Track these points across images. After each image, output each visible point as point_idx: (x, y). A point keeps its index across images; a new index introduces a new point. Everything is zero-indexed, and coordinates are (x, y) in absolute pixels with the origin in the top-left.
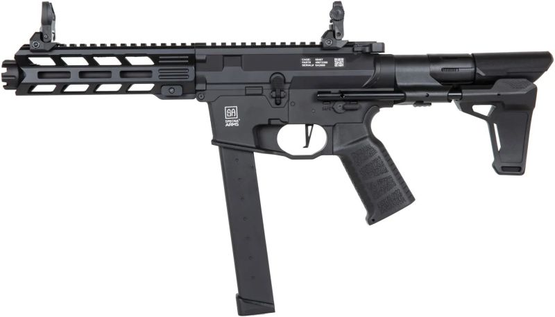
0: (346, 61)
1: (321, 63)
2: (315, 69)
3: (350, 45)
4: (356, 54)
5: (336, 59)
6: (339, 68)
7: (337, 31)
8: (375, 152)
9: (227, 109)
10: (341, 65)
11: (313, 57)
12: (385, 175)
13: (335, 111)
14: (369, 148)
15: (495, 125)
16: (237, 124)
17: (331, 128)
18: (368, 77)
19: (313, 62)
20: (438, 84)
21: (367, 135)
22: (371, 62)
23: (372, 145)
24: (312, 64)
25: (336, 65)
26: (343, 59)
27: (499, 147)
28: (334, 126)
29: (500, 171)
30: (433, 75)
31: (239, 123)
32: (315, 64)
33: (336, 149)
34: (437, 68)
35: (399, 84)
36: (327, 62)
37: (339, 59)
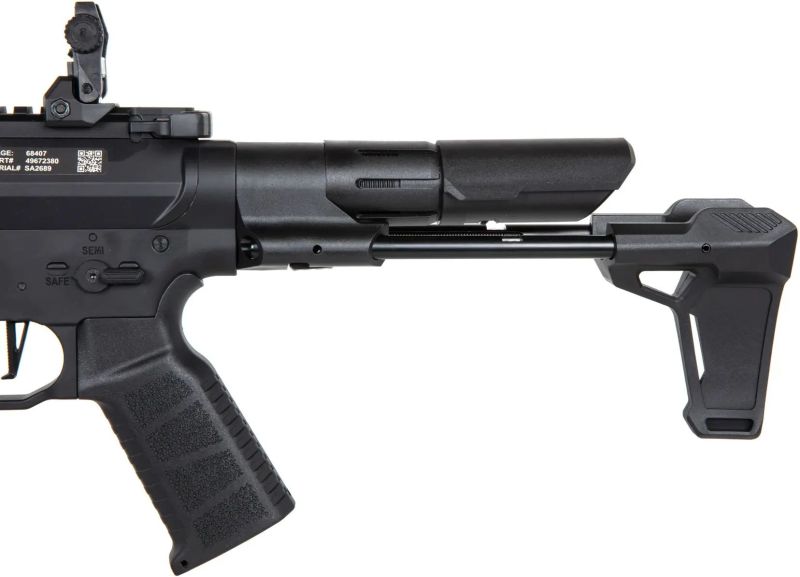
0: (107, 160)
1: (39, 161)
2: (22, 176)
3: (118, 114)
4: (136, 139)
5: (81, 153)
6: (87, 176)
7: (83, 80)
8: (188, 390)
10: (95, 168)
11: (19, 145)
12: (212, 450)
13: (79, 286)
14: (171, 380)
15: (692, 318)
17: (73, 329)
18: (166, 200)
19: (20, 159)
20: (348, 220)
21: (168, 347)
22: (176, 161)
23: (181, 372)
24: (15, 164)
25: (80, 169)
26: (99, 153)
27: (701, 370)
28: (81, 322)
29: (703, 428)
30: (336, 196)
32: (23, 164)
33: (85, 384)
34: (344, 178)
35: (247, 219)
36: (56, 161)
37: (90, 153)
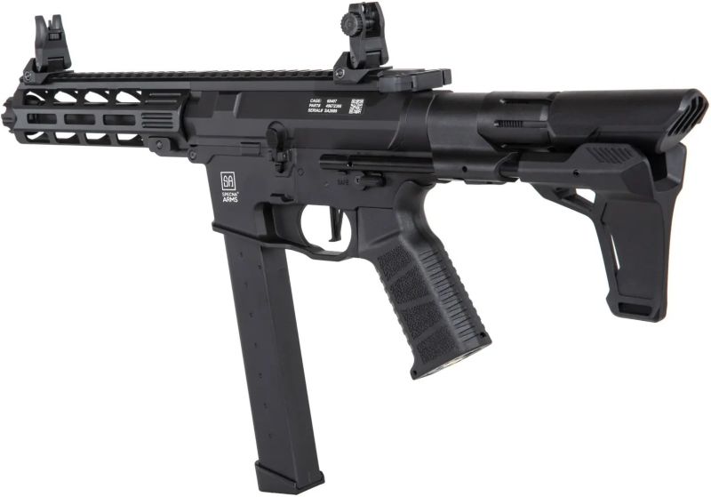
0: (366, 105)
1: (333, 106)
5: (353, 101)
6: (355, 116)
7: (351, 55)
9: (223, 175)
10: (359, 111)
11: (324, 95)
16: (235, 200)
17: (355, 213)
18: (393, 132)
19: (323, 105)
20: (491, 148)
21: (401, 229)
22: (400, 106)
24: (320, 108)
25: (351, 112)
26: (362, 101)
28: (357, 209)
29: (617, 310)
33: (361, 249)
34: (488, 120)
35: (434, 145)
36: (339, 106)
37: (358, 101)
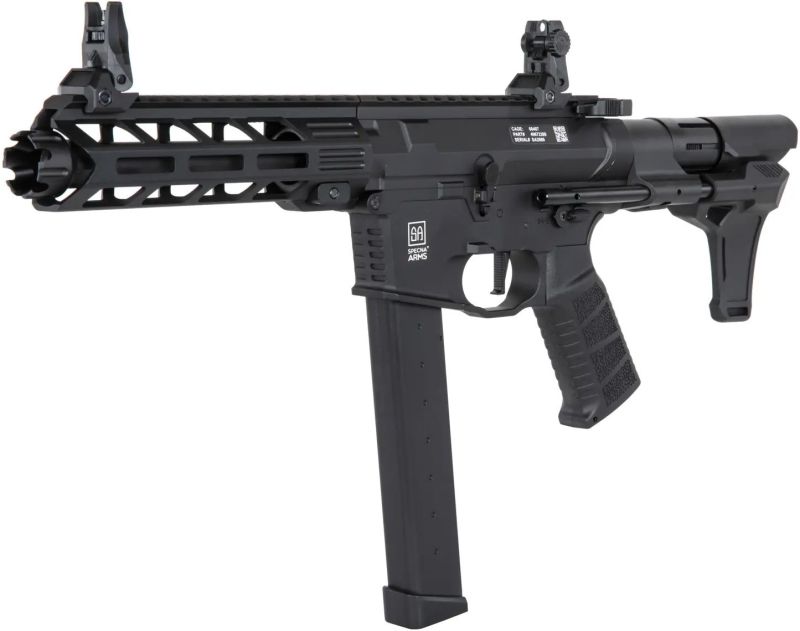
0: (569, 133)
1: (537, 135)
2: (533, 146)
5: (555, 128)
6: (562, 145)
7: (557, 76)
9: (411, 226)
10: (565, 139)
11: (525, 122)
16: (424, 257)
18: (600, 161)
19: (528, 133)
20: (681, 171)
24: (526, 137)
25: (558, 140)
26: (564, 128)
30: (678, 156)
31: (428, 253)
32: (530, 137)
33: (551, 294)
36: (544, 134)
37: (558, 128)
